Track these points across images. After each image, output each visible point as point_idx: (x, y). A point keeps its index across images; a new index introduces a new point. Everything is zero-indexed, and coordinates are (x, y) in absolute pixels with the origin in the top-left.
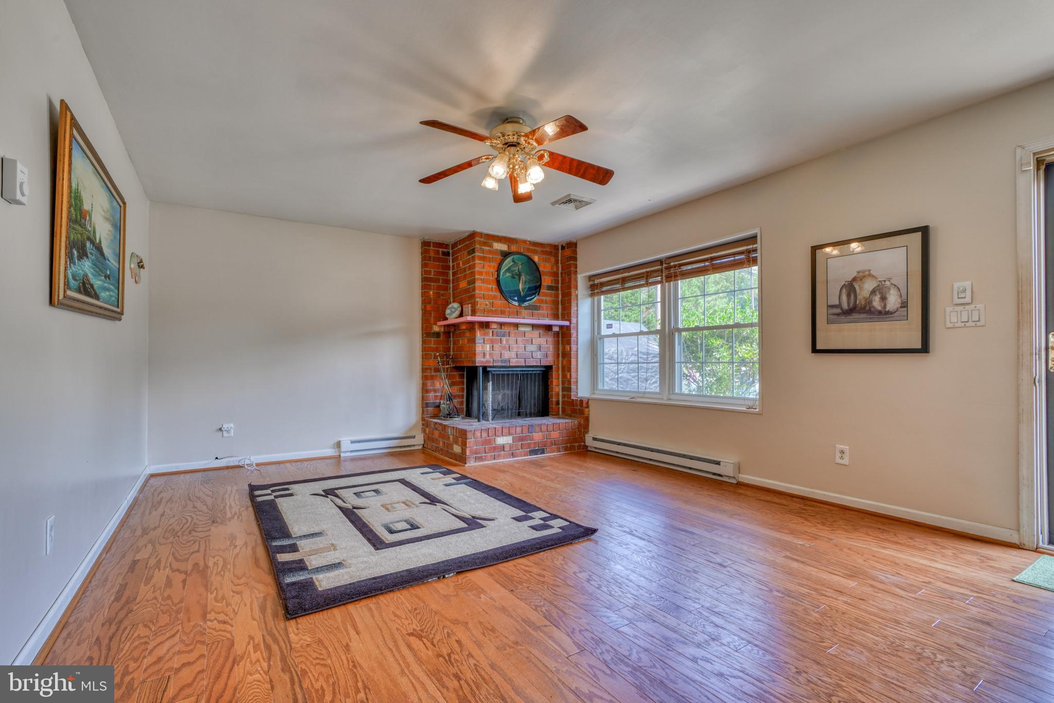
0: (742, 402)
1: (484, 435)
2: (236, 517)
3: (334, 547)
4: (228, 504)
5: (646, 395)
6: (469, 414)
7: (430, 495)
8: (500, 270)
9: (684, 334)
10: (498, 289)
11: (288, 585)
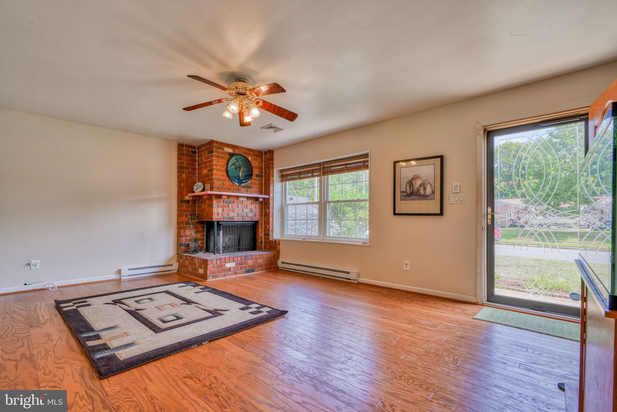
0: (360, 240)
1: (218, 262)
2: (48, 322)
3: (127, 334)
4: (40, 314)
5: (311, 238)
6: (207, 250)
7: (187, 299)
8: (228, 164)
9: (331, 204)
10: (227, 176)
11: (98, 359)
